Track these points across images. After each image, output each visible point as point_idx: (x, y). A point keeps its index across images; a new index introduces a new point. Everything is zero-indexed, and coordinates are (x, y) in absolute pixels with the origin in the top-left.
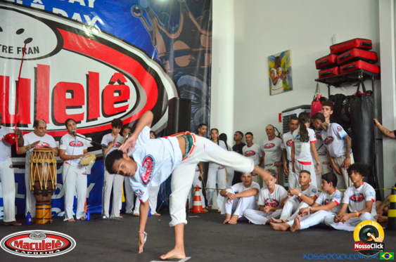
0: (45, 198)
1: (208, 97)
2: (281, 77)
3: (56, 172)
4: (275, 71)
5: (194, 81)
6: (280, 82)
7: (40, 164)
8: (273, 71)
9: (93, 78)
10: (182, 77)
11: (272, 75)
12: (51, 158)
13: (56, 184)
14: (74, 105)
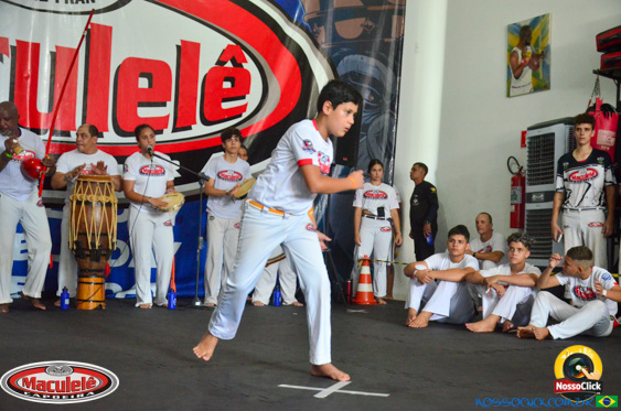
0: (95, 265)
1: (395, 98)
2: (530, 64)
3: (116, 219)
4: (520, 52)
5: (370, 65)
6: (528, 74)
7: (88, 203)
8: (515, 52)
9: (188, 52)
10: (345, 58)
11: (514, 59)
12: (108, 194)
13: (115, 240)
14: (153, 101)
